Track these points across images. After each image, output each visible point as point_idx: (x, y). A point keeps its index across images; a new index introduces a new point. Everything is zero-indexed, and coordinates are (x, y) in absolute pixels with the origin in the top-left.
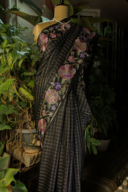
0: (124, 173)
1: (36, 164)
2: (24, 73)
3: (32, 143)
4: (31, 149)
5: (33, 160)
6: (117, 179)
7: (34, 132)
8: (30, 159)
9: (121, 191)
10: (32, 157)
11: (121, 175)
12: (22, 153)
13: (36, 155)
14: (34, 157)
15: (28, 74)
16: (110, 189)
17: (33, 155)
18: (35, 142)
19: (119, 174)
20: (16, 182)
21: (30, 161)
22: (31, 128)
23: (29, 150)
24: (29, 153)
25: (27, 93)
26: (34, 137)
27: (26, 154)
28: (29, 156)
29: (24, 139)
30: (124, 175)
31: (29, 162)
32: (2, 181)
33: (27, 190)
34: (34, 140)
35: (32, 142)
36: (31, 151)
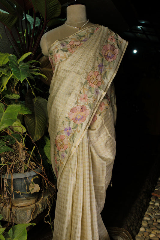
0: (133, 218)
2: (6, 95)
4: (25, 200)
6: (128, 226)
9: (144, 231)
11: (131, 221)
13: (33, 207)
15: (12, 97)
19: (127, 221)
23: (22, 202)
26: (32, 180)
27: (18, 209)
28: (24, 210)
30: (133, 221)
31: (26, 218)
34: (31, 185)
36: (25, 203)
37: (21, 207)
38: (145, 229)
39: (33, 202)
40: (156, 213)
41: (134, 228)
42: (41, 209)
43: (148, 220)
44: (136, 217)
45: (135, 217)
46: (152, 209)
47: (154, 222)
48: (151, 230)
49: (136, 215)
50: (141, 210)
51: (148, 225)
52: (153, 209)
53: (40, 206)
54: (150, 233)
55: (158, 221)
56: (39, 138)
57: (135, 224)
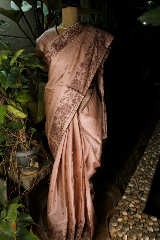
0: (124, 174)
1: (36, 185)
3: (29, 166)
4: (29, 171)
5: (33, 182)
6: (119, 181)
7: (30, 155)
8: (30, 182)
9: (125, 200)
10: (31, 180)
11: (122, 176)
12: (19, 176)
13: (35, 177)
14: (34, 179)
16: (113, 194)
17: (32, 176)
18: (33, 164)
19: (119, 176)
20: (19, 214)
21: (30, 184)
22: (26, 149)
23: (27, 172)
24: (27, 175)
25: (18, 111)
26: (32, 159)
27: (24, 177)
28: (27, 179)
29: (19, 161)
30: (124, 175)
31: (29, 186)
32: (5, 220)
33: (32, 218)
34: (32, 162)
35: (29, 164)
36: (29, 173)
37: (26, 175)
38: (127, 197)
39: (35, 172)
40: (140, 180)
41: (124, 182)
42: (43, 177)
43: (132, 187)
44: (128, 172)
45: (126, 172)
46: (137, 174)
47: (136, 189)
48: (132, 199)
49: (128, 170)
50: (133, 165)
51: (131, 192)
52: (139, 174)
53: (42, 174)
54: (130, 202)
55: (139, 189)
56: (40, 120)
57: (126, 179)
